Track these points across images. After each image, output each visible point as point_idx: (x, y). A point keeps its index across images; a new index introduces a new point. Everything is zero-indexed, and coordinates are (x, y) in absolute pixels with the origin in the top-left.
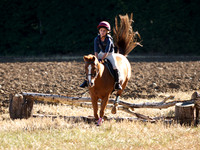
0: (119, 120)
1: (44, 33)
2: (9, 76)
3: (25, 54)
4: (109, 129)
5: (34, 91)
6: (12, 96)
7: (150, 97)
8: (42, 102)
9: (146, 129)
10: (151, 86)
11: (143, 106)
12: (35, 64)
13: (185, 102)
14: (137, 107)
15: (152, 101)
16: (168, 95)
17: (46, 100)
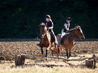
0: (61, 66)
1: (30, 29)
2: (15, 47)
3: (22, 38)
4: (57, 70)
5: (26, 54)
6: (16, 56)
7: (75, 56)
8: (29, 58)
9: (73, 70)
10: (75, 52)
11: (72, 60)
12: (26, 42)
13: (90, 59)
14: (69, 60)
15: (76, 58)
16: (82, 55)
17: (30, 57)
